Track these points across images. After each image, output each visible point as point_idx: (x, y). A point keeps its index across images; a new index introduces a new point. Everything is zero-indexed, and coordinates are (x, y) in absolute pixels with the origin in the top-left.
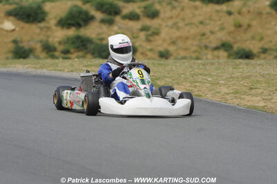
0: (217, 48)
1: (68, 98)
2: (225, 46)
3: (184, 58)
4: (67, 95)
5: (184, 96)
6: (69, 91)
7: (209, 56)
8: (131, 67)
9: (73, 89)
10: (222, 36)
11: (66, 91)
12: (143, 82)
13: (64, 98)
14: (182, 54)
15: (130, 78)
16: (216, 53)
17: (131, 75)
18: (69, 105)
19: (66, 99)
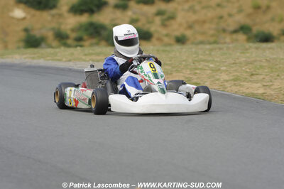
0: (235, 32)
1: (72, 96)
2: (244, 29)
3: (202, 43)
4: (70, 93)
5: (201, 90)
6: (73, 89)
7: (228, 40)
8: (141, 60)
9: (77, 86)
10: (240, 19)
11: (69, 88)
12: (156, 76)
13: (68, 95)
14: (200, 38)
15: (142, 72)
16: (235, 36)
17: (142, 68)
18: (73, 104)
19: (70, 97)
